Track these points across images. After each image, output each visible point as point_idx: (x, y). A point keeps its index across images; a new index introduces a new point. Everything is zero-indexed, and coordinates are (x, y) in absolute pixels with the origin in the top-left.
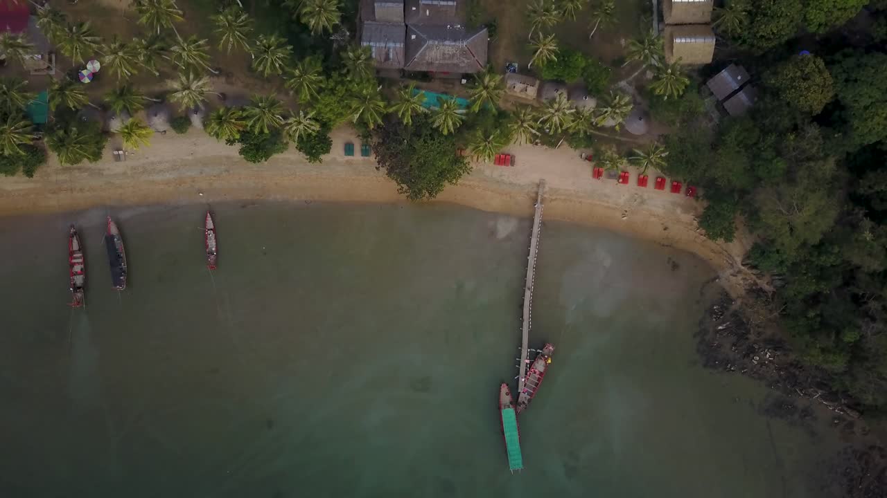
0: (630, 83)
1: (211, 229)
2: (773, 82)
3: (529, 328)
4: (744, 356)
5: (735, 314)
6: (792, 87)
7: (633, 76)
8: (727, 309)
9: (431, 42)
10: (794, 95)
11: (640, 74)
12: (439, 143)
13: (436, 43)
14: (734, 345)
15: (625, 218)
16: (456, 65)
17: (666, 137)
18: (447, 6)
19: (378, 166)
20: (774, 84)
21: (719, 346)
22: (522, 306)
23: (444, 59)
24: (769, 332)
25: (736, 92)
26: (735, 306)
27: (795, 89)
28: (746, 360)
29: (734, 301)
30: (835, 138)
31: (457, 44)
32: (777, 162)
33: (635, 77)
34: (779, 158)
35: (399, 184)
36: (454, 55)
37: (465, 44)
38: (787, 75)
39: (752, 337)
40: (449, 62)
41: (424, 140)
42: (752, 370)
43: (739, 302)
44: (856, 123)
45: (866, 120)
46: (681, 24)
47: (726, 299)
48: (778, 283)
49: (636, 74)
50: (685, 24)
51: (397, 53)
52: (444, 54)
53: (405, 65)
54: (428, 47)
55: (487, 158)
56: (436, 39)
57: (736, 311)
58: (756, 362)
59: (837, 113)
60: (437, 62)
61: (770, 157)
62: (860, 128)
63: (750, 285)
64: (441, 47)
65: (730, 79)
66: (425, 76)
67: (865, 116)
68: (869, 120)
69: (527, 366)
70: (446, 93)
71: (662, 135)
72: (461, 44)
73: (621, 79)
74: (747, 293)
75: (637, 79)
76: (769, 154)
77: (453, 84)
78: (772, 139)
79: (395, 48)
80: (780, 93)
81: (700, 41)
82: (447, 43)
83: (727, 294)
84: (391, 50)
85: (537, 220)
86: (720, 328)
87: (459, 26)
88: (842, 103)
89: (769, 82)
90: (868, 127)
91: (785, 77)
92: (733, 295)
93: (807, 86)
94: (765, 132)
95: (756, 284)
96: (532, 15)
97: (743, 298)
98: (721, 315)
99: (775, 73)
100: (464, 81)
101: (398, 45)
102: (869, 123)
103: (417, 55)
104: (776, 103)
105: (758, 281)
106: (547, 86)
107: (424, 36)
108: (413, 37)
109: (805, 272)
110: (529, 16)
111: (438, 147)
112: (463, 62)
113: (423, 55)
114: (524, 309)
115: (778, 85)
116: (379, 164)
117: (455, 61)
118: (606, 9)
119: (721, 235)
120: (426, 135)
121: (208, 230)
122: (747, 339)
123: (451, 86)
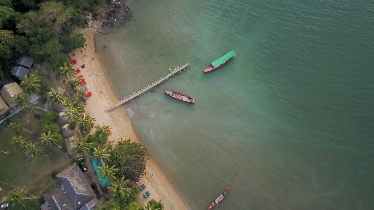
0: (44, 108)
1: (214, 203)
2: (9, 52)
3: (164, 77)
4: (120, 7)
5: (108, 19)
6: (7, 43)
7: (40, 108)
8: (107, 22)
9: (77, 192)
10: (9, 41)
11: (38, 107)
12: (116, 154)
13: (75, 190)
14: (118, 12)
15: (99, 74)
16: (80, 176)
17: (56, 77)
18: (56, 199)
19: (144, 174)
20: (10, 51)
21: (122, 16)
22: (158, 85)
23: (80, 182)
24: (106, 5)
25: (22, 66)
26: (104, 20)
27: (7, 41)
28: (121, 6)
29: (103, 22)
30: (18, 19)
31: (70, 181)
32: (40, 31)
33: (40, 107)
34: (38, 32)
35: (146, 161)
36: (76, 179)
37: (68, 178)
38: (3, 48)
39: (112, 9)
40: (80, 180)
41: (120, 160)
42: (123, 2)
43: (102, 20)
44: (8, 16)
45: (4, 14)
46: (6, 102)
47: (104, 24)
48: (87, 12)
49: (39, 108)
50: (5, 101)
51: (91, 204)
52: (78, 184)
53: (94, 197)
54: (80, 192)
55: (109, 128)
56: (74, 191)
57: (106, 19)
58: (119, 3)
59: (8, 26)
60: (84, 184)
61: (40, 36)
62: (9, 14)
63: (93, 20)
64: (76, 186)
65: (18, 71)
66: (94, 187)
67: (3, 15)
68: (4, 12)
69: (178, 68)
70: (96, 174)
71: (57, 79)
72: (69, 179)
73: (45, 112)
74: (97, 20)
75: (41, 106)
76: (39, 37)
77: (89, 174)
78: (32, 39)
79: (89, 206)
80: (12, 47)
81: (8, 90)
82: (72, 185)
83: (103, 25)
84: (91, 207)
85: (122, 102)
86: (116, 20)
87: (62, 188)
88: (3, 26)
89: (10, 53)
90: (7, 12)
91: (4, 48)
92: (101, 23)
93: (3, 38)
94: (31, 43)
95: (92, 19)
96: (36, 154)
97: (100, 20)
98: (111, 22)
99: (5, 54)
100: (85, 169)
101: (87, 206)
102: (5, 12)
103: (86, 194)
104: (17, 46)
105: (90, 19)
106: (65, 135)
107: (76, 198)
108: (79, 203)
109: (76, 3)
110: (38, 155)
111: (118, 153)
112: (76, 174)
113: (84, 192)
114: (158, 83)
115: (9, 49)
116: (143, 174)
117: (78, 177)
118: (15, 125)
119: (82, 38)
120: (117, 161)
121: (215, 204)
122: (113, 10)
123: (91, 174)
